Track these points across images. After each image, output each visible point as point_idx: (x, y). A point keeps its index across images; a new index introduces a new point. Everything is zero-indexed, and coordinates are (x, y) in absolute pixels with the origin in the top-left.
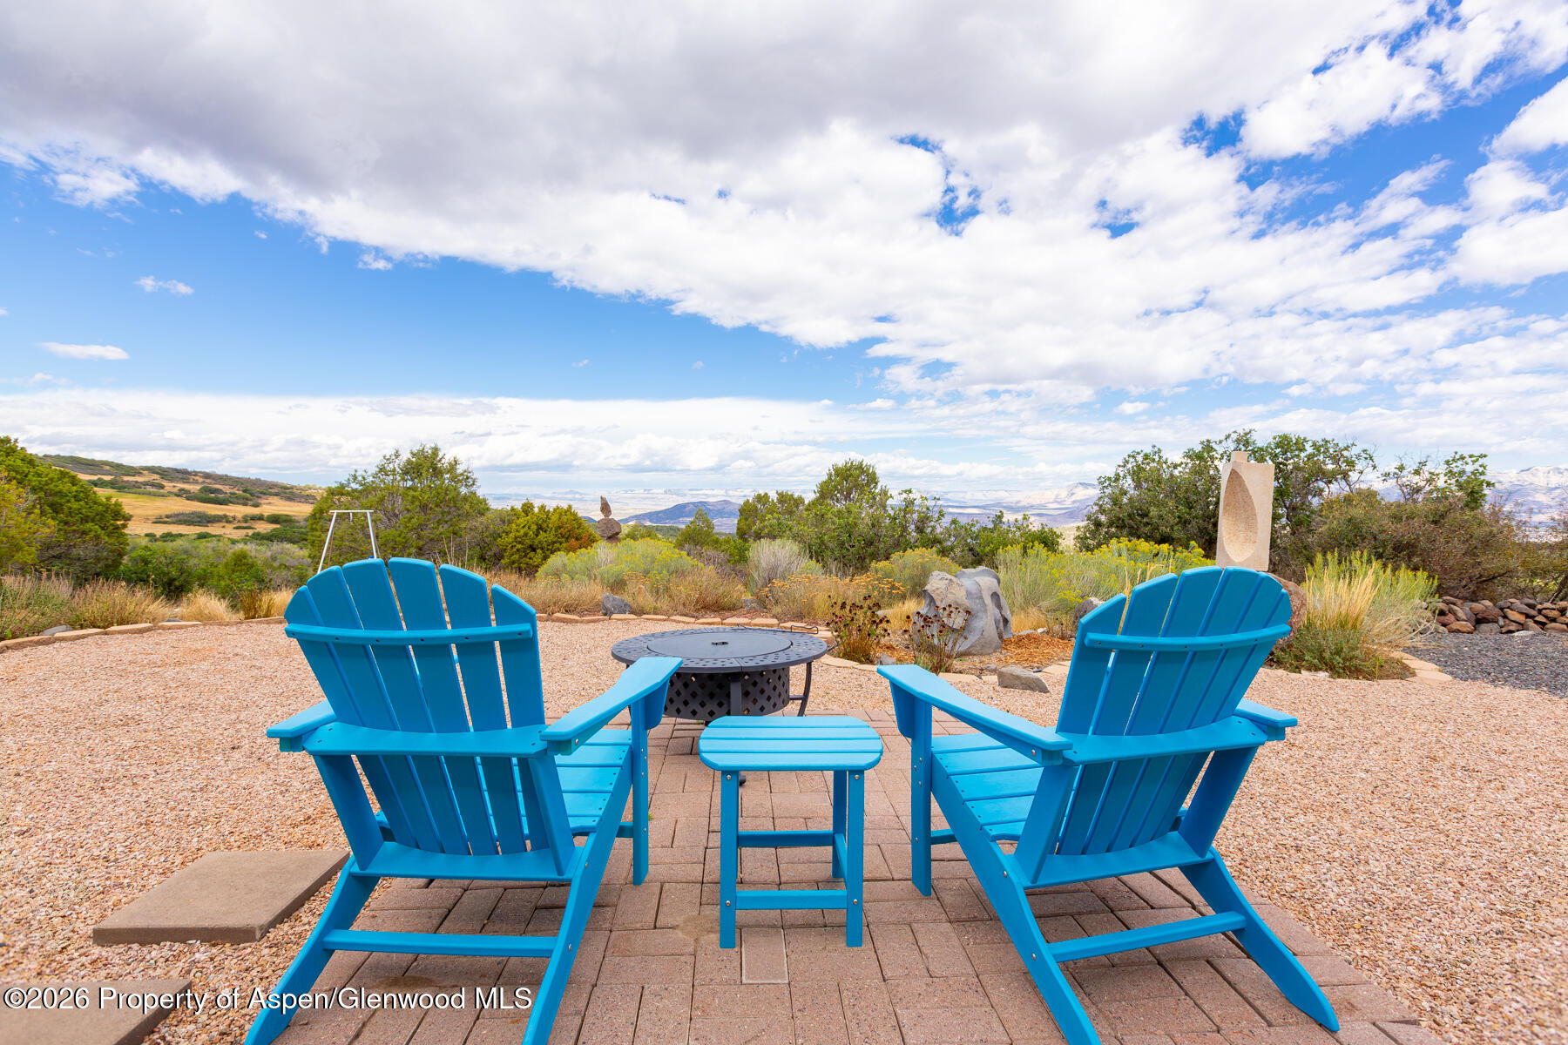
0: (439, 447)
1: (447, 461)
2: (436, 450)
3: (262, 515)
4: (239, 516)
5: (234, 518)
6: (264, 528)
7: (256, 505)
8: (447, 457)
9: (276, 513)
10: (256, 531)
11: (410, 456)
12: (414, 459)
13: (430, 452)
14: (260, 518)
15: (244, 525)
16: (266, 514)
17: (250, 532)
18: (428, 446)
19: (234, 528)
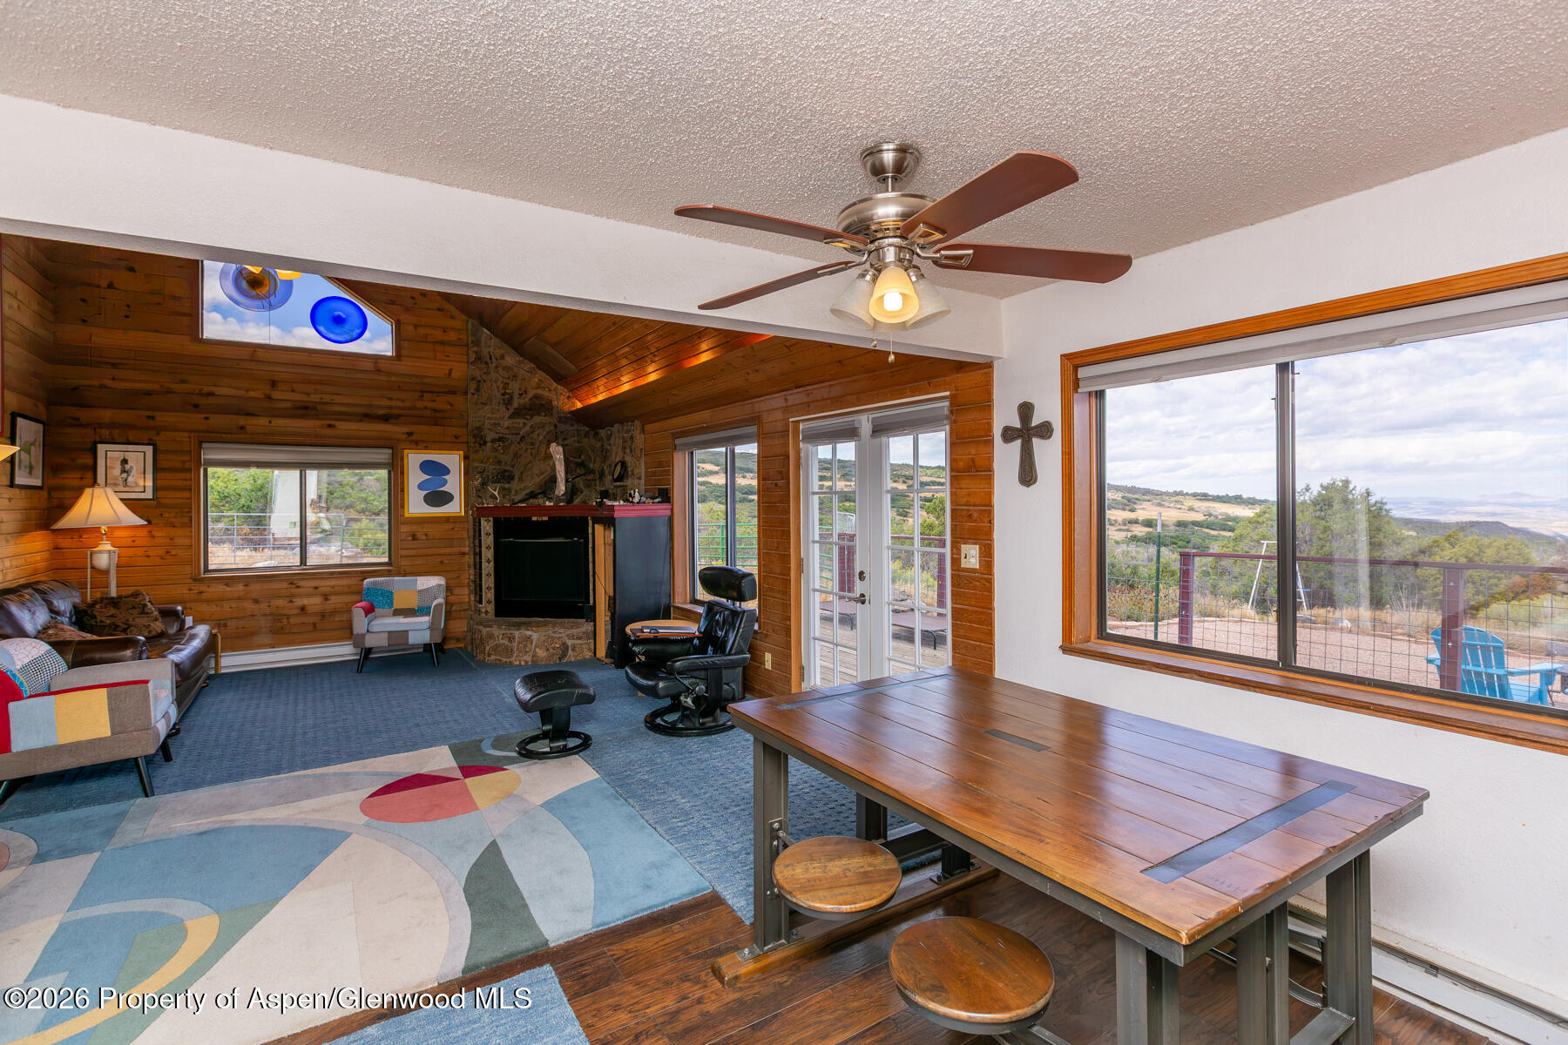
0: (1350, 479)
1: (1358, 493)
2: (1346, 483)
3: (1137, 519)
4: (1120, 520)
5: (1116, 521)
6: (1140, 531)
7: (1133, 510)
8: (1358, 489)
9: (1149, 517)
10: (1134, 533)
11: (1320, 489)
12: (1324, 492)
13: (1340, 484)
14: (1136, 522)
15: (1124, 528)
16: (1140, 519)
17: (1129, 534)
18: (1338, 479)
19: (1116, 530)
